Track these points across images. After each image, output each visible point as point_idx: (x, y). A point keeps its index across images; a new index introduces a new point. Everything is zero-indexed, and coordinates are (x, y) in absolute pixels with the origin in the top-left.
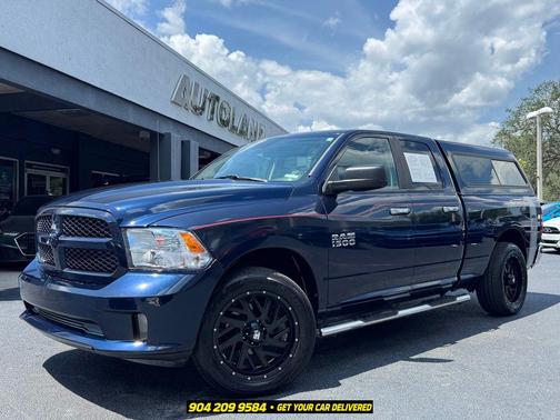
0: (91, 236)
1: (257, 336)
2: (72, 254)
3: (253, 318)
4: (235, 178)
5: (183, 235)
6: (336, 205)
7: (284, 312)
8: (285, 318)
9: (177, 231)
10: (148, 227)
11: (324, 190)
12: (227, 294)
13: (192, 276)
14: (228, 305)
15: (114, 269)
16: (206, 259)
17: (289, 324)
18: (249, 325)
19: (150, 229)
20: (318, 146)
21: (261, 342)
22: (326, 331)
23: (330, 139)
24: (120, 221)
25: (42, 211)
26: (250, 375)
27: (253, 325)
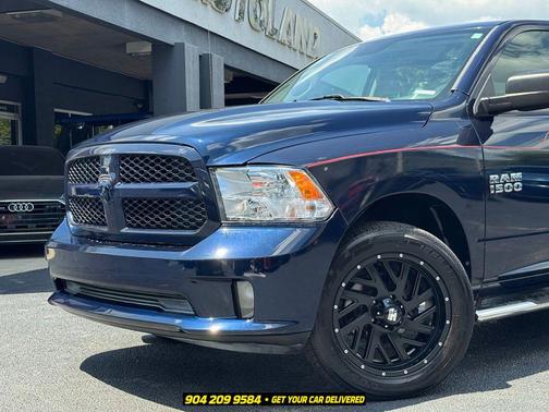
0: (164, 180)
1: (392, 316)
2: (135, 207)
3: (386, 292)
4: (339, 99)
5: (293, 174)
6: (491, 133)
7: (429, 283)
8: (429, 293)
9: (284, 170)
10: (245, 165)
11: (475, 109)
12: (350, 258)
13: (308, 230)
14: (352, 274)
15: (200, 224)
16: (325, 209)
17: (437, 301)
18: (380, 301)
19: (248, 168)
20: (459, 46)
21: (398, 324)
22: (484, 315)
23: (477, 36)
24: (206, 158)
25: (76, 153)
26: (384, 370)
27: (386, 302)
